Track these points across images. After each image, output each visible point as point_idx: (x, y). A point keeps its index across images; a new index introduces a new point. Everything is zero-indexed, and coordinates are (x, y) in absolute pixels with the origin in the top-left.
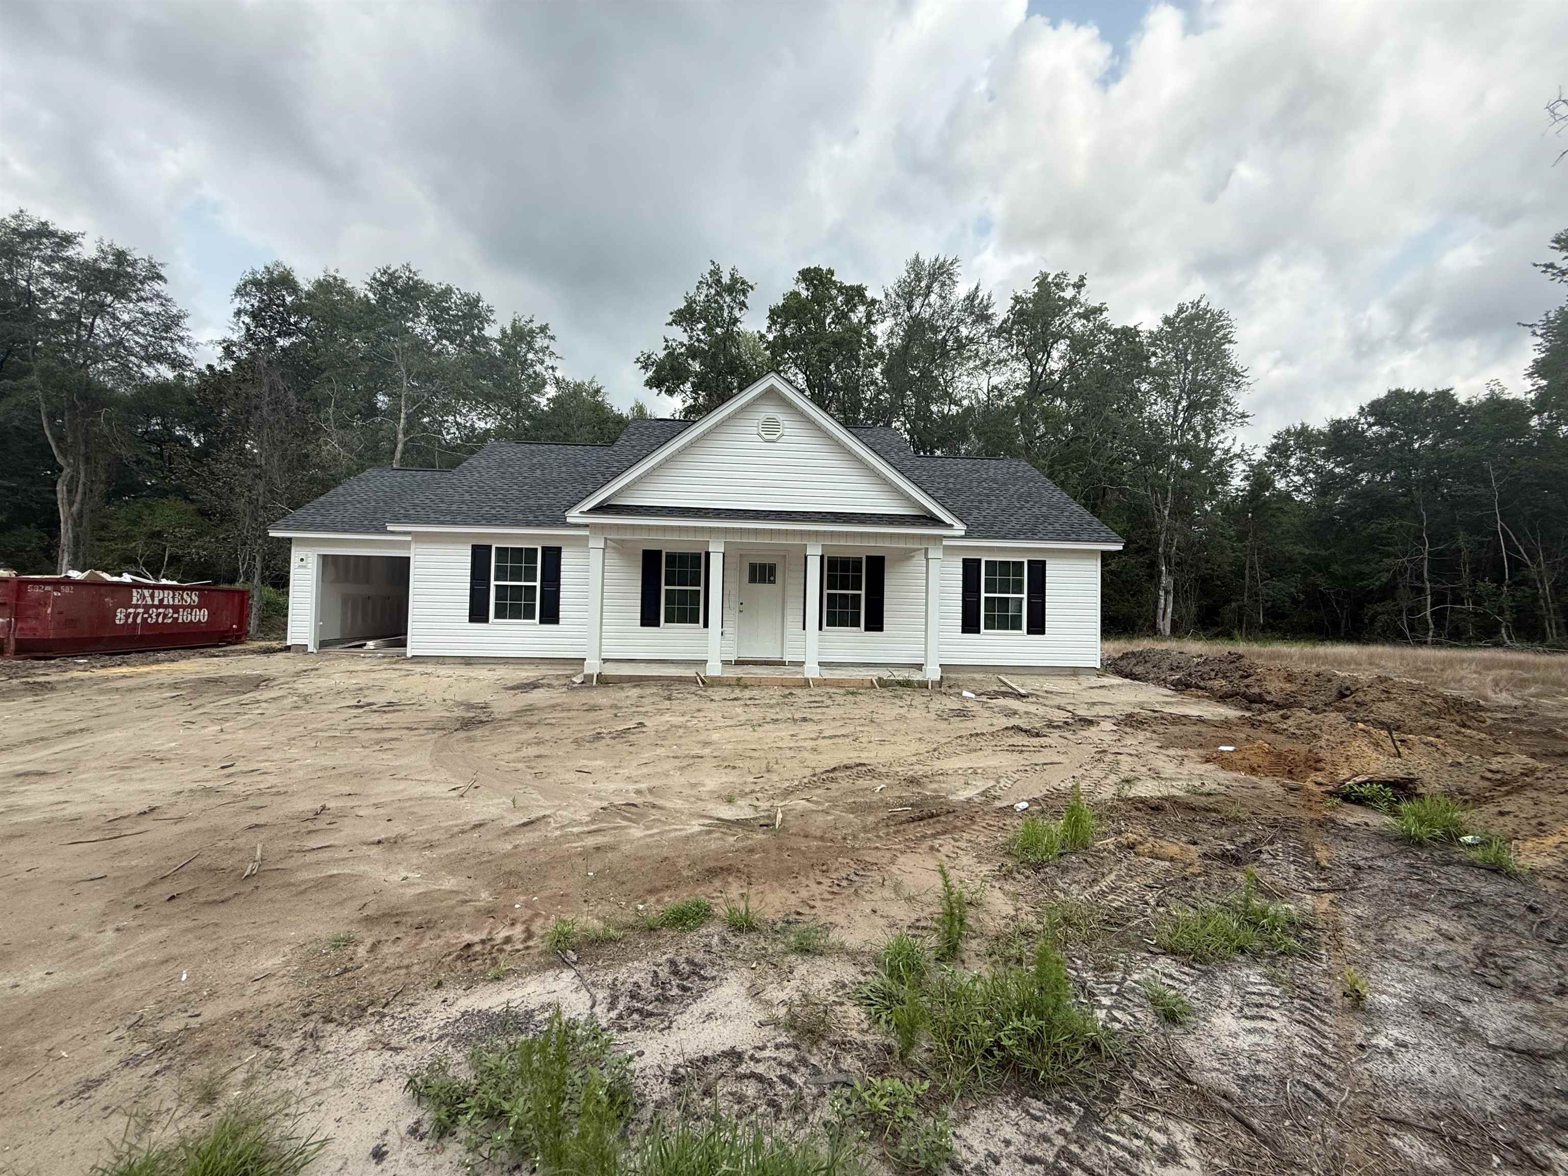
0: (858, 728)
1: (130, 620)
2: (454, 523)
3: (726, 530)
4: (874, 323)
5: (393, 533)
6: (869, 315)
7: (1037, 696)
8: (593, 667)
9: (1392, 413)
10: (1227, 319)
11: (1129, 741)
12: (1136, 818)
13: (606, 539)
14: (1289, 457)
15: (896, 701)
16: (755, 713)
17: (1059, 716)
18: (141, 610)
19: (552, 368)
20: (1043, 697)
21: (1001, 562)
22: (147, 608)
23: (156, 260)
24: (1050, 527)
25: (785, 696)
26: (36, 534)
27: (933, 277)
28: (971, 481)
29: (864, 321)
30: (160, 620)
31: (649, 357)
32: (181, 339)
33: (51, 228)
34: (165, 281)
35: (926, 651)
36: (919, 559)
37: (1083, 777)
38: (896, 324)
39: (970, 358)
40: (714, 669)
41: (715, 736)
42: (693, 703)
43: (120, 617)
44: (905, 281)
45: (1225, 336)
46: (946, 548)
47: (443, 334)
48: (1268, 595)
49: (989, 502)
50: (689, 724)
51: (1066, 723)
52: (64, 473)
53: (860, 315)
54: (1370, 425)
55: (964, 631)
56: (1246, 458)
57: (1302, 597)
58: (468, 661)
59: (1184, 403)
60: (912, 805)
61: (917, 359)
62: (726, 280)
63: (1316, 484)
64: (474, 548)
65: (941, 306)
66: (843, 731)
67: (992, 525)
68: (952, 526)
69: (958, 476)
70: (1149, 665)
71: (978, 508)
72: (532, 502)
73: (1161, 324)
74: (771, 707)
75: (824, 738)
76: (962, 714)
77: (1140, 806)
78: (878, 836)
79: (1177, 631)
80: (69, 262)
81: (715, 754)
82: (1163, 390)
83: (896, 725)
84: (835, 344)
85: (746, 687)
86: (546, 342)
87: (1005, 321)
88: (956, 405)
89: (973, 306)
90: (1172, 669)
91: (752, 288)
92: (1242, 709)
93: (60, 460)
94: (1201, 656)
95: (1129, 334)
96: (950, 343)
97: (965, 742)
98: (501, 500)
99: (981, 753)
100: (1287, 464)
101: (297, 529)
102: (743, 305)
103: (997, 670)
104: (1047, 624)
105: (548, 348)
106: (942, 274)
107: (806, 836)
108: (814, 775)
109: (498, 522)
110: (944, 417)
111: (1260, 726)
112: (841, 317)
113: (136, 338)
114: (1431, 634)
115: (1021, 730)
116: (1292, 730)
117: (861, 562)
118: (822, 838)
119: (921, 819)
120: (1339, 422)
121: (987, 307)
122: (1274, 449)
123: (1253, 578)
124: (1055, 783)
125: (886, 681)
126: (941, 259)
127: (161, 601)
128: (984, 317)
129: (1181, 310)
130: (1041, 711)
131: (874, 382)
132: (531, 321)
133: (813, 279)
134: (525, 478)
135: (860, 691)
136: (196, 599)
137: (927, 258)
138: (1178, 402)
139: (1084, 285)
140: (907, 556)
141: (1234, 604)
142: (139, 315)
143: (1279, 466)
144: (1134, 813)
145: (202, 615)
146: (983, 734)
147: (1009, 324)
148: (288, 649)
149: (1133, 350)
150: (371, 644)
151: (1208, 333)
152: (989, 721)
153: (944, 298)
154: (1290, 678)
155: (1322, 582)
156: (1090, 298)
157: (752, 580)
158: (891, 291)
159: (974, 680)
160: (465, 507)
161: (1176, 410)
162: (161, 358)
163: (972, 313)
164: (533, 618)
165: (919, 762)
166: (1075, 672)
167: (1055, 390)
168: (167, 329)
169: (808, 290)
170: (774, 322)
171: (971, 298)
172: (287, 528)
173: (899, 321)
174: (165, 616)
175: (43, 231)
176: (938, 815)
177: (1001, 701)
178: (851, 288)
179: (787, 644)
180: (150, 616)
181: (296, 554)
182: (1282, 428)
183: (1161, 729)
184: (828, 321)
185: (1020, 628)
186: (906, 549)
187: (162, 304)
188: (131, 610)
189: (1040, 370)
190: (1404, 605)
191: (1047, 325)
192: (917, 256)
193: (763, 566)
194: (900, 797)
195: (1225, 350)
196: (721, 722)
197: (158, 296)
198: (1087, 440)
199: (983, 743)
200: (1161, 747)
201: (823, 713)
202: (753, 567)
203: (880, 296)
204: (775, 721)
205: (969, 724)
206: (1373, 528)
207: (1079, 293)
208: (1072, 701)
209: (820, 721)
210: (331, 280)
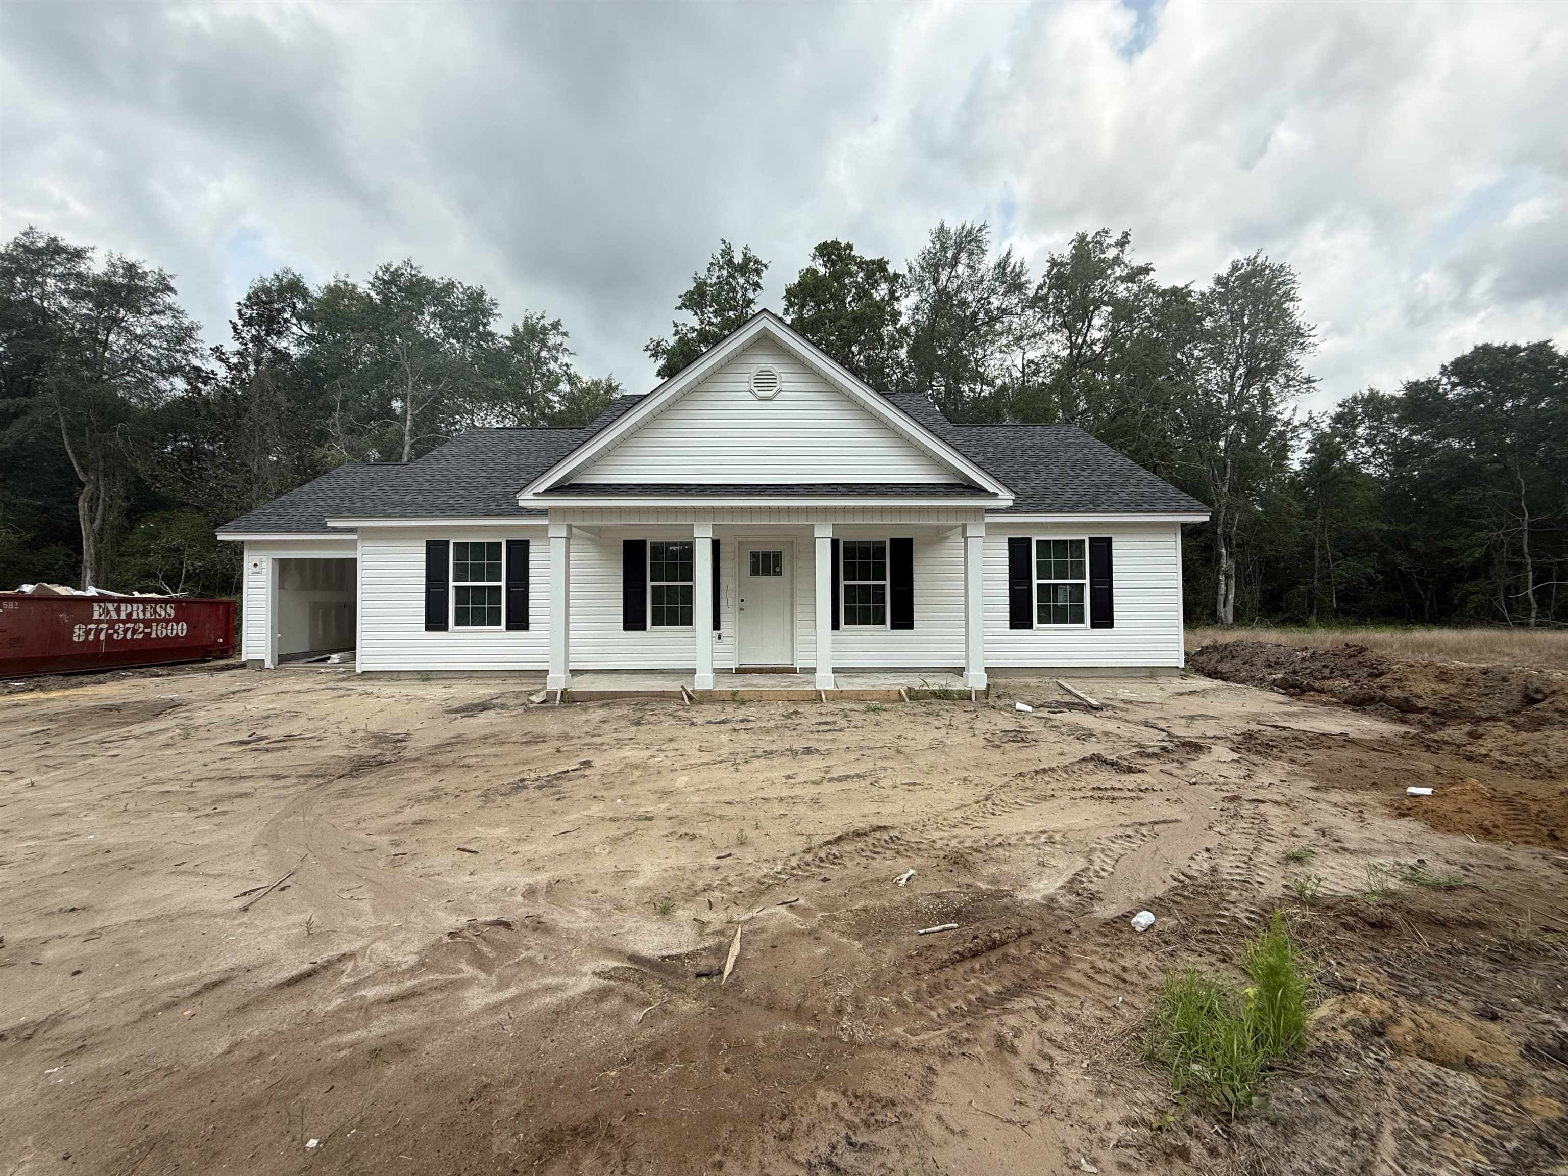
0: (880, 764)
1: (91, 637)
2: (403, 516)
3: (714, 510)
4: (898, 299)
5: (336, 530)
6: (892, 293)
7: (1114, 708)
8: (557, 681)
9: (1480, 370)
10: (1289, 273)
11: (1264, 778)
12: (1350, 946)
13: (570, 527)
14: (1356, 427)
15: (931, 719)
16: (746, 741)
17: (1152, 739)
18: (105, 626)
19: (567, 365)
20: (1122, 710)
21: (1056, 541)
22: (112, 623)
23: (167, 272)
24: (1116, 497)
25: (788, 717)
26: (63, 551)
27: (960, 248)
28: (1013, 450)
29: (887, 298)
30: (129, 636)
31: (659, 344)
32: (194, 351)
33: (61, 243)
34: (175, 293)
35: (967, 651)
36: (956, 542)
37: (1222, 849)
38: (922, 301)
39: (1002, 334)
40: (704, 681)
41: (682, 781)
42: (667, 727)
43: (78, 634)
44: (930, 252)
45: (1287, 293)
46: (989, 526)
47: (450, 332)
48: (1341, 576)
49: (1038, 472)
50: (651, 762)
51: (1164, 749)
52: (86, 489)
53: (882, 293)
54: (1454, 386)
55: (1012, 627)
56: (1314, 426)
57: (1380, 577)
58: (426, 676)
59: (1241, 370)
60: (958, 915)
61: (944, 335)
62: (738, 259)
63: (1388, 455)
64: (429, 544)
65: (970, 276)
66: (858, 769)
67: (1044, 497)
68: (996, 494)
69: (998, 445)
70: (1238, 661)
71: (1024, 479)
72: (497, 489)
73: (1212, 285)
74: (768, 732)
75: (831, 780)
76: (1019, 737)
77: (1350, 919)
78: (900, 1004)
79: (1241, 618)
80: (79, 276)
81: (672, 813)
82: (1218, 357)
83: (931, 757)
84: (855, 320)
85: (743, 703)
86: (559, 339)
87: (1040, 287)
88: (988, 385)
89: (1004, 274)
90: (1270, 666)
91: (766, 266)
92: (1393, 720)
93: (81, 476)
94: (1306, 648)
95: (1178, 295)
96: (981, 316)
97: (1029, 783)
98: (465, 489)
99: (1054, 803)
100: (1354, 434)
101: (248, 531)
102: (757, 286)
103: (1054, 673)
104: (1116, 615)
105: (561, 345)
106: (970, 242)
107: (770, 1007)
108: (809, 850)
109: (454, 513)
110: (976, 400)
111: (1439, 748)
112: (863, 294)
113: (149, 352)
114: (1534, 614)
115: (1105, 762)
116: (1496, 755)
117: (883, 549)
118: (798, 1012)
119: (975, 954)
120: (1417, 384)
121: (1019, 275)
122: (1338, 418)
123: (1324, 559)
124: (1182, 862)
125: (917, 692)
126: (968, 227)
127: (129, 615)
128: (1015, 285)
129: (1235, 268)
130: (1125, 730)
131: (900, 364)
132: (543, 317)
133: (830, 254)
134: (497, 464)
135: (886, 706)
136: (172, 613)
137: (953, 226)
138: (1235, 369)
139: (1128, 242)
140: (939, 536)
141: (1302, 588)
142: (151, 328)
143: (1345, 437)
144: (1344, 936)
145: (181, 629)
146: (1053, 770)
147: (1046, 290)
148: (243, 665)
149: (1186, 310)
150: (335, 658)
151: (1268, 291)
152: (1057, 748)
153: (971, 267)
154: (1443, 676)
155: (1401, 560)
156: (1134, 258)
157: (755, 572)
158: (915, 264)
159: (1027, 686)
160: (420, 498)
161: (1232, 376)
162: (175, 370)
163: (1003, 283)
164: (499, 624)
165: (965, 822)
166: (1152, 673)
167: (1095, 362)
168: (180, 340)
169: (826, 266)
170: (791, 304)
171: (1002, 266)
172: (237, 530)
173: (925, 296)
174: (134, 632)
175: (54, 249)
176: (1004, 943)
177: (1069, 717)
178: (873, 262)
179: (799, 647)
180: (116, 632)
181: (249, 559)
182: (1348, 396)
183: (1299, 755)
184: (849, 299)
185: (1081, 621)
186: (937, 527)
187: (174, 317)
188: (93, 626)
189: (1080, 341)
190: (1500, 583)
191: (1086, 289)
192: (942, 226)
193: (766, 555)
194: (939, 896)
195: (1285, 310)
196: (695, 757)
197: (170, 308)
198: (1135, 413)
199: (1054, 785)
200: (1317, 789)
201: (834, 740)
202: (754, 555)
203: (904, 270)
204: (768, 754)
205: (1031, 753)
206: (1458, 499)
207: (1122, 251)
208: (1163, 715)
209: (829, 752)
210: (341, 285)
